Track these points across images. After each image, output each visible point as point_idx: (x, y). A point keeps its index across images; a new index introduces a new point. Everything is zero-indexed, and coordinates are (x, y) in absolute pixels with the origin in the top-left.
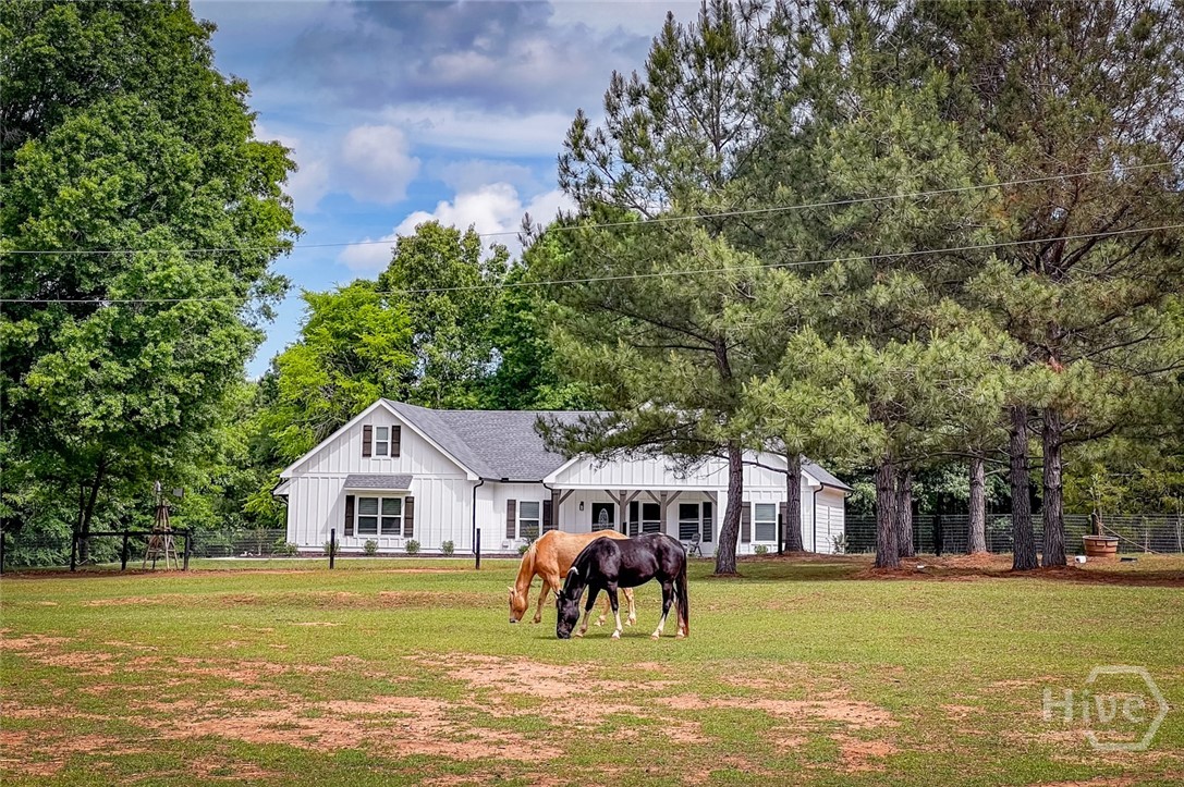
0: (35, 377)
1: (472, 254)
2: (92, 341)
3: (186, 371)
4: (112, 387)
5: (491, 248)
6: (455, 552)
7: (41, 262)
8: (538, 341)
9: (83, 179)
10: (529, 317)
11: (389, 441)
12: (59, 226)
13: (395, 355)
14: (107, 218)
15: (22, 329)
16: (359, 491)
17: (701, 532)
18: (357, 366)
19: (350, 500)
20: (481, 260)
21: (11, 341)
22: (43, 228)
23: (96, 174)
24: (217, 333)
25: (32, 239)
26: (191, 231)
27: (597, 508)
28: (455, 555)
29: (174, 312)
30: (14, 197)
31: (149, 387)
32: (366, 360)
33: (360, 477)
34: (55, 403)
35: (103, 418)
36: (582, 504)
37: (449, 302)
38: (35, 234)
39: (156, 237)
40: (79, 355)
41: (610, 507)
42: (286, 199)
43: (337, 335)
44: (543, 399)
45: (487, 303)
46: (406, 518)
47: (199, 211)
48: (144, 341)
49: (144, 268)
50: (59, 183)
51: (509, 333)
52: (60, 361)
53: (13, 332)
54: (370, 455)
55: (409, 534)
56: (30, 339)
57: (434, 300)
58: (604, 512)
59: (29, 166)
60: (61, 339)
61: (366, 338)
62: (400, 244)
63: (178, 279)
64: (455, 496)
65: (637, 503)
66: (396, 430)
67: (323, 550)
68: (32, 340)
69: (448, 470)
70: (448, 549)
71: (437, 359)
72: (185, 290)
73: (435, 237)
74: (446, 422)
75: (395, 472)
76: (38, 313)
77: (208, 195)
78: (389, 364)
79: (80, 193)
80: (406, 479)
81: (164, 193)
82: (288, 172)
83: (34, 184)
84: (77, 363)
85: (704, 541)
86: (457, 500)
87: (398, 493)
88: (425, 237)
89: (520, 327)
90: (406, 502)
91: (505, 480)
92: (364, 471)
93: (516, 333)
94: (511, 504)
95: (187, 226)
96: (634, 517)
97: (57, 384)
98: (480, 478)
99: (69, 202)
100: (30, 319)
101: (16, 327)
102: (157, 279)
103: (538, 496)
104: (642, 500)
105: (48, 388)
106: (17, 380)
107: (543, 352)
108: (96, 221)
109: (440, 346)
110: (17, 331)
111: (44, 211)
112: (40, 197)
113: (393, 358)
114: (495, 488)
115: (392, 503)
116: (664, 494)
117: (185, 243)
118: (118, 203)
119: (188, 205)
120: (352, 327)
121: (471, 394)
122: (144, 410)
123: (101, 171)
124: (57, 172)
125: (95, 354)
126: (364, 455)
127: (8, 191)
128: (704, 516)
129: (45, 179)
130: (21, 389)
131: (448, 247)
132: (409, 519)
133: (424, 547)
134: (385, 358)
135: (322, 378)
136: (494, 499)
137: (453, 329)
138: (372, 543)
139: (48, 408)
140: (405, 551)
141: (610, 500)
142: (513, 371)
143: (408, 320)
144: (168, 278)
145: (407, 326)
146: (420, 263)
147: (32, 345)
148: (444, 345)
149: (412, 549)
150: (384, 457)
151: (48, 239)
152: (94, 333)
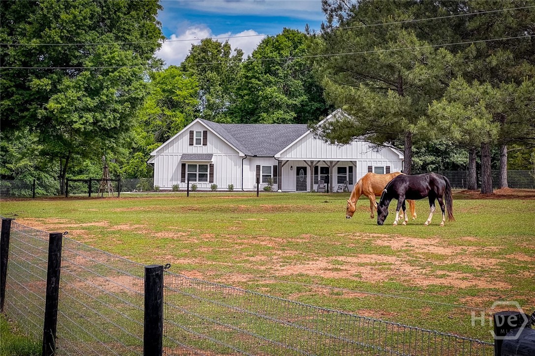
0: (51, 104)
1: (227, 54)
2: (77, 88)
3: (121, 102)
4: (88, 110)
5: (235, 50)
6: (234, 190)
7: (52, 51)
8: (261, 92)
9: (72, 10)
10: (256, 82)
11: (202, 138)
12: (61, 33)
13: (192, 100)
14: (83, 29)
15: (43, 82)
16: (188, 162)
17: (348, 180)
18: (172, 105)
19: (183, 165)
20: (230, 56)
21: (39, 88)
22: (54, 33)
23: (78, 8)
24: (135, 84)
25: (48, 39)
26: (122, 36)
27: (298, 169)
28: (234, 191)
29: (116, 73)
30: (37, 20)
31: (105, 110)
32: (177, 102)
33: (188, 155)
34: (61, 117)
35: (84, 124)
36: (292, 167)
37: (217, 75)
38: (50, 37)
39: (107, 39)
40: (72, 94)
41: (305, 169)
42: (158, 23)
43: (164, 91)
44: (263, 119)
45: (234, 76)
46: (210, 174)
47: (126, 27)
48: (102, 88)
49: (102, 53)
50: (61, 12)
51: (245, 89)
52: (63, 97)
53: (40, 84)
54: (193, 145)
55: (211, 181)
56: (48, 88)
57: (210, 74)
58: (302, 171)
59: (45, 4)
60: (63, 87)
61: (178, 92)
62: (193, 49)
63: (117, 58)
64: (233, 163)
65: (318, 166)
66: (205, 133)
67: (172, 189)
68: (49, 88)
69: (230, 152)
70: (231, 188)
71: (211, 102)
72: (121, 63)
73: (210, 45)
74: (226, 129)
75: (205, 152)
76: (50, 75)
77: (130, 19)
78: (188, 104)
79: (71, 17)
80: (210, 156)
81: (109, 19)
82: (158, 11)
83: (48, 12)
84: (72, 98)
85: (349, 184)
86: (235, 165)
87: (206, 162)
88: (205, 45)
89: (251, 86)
90: (210, 166)
91: (255, 156)
92: (190, 152)
93: (249, 89)
94: (258, 167)
95: (120, 34)
96: (316, 173)
97: (62, 108)
98: (245, 155)
99: (65, 21)
100: (47, 78)
101: (41, 82)
102: (108, 58)
103: (271, 163)
104: (320, 166)
105: (58, 110)
106: (41, 106)
107: (263, 97)
108: (78, 31)
109: (212, 96)
110: (41, 83)
111: (53, 26)
112: (51, 19)
113: (191, 101)
114: (250, 160)
115: (203, 167)
116: (331, 162)
117: (120, 42)
118: (89, 22)
119: (121, 24)
120: (171, 87)
121: (228, 117)
122: (104, 120)
123: (80, 6)
124: (59, 6)
125: (80, 94)
126: (190, 145)
127: (34, 17)
128: (349, 172)
129: (54, 10)
130: (43, 111)
131: (216, 51)
132: (212, 174)
133: (219, 187)
134: (187, 101)
135: (158, 110)
136: (250, 165)
137: (218, 88)
138: (195, 185)
139: (57, 120)
140: (211, 189)
141: (305, 165)
142: (248, 107)
143: (197, 84)
144: (113, 58)
145: (197, 86)
146: (203, 57)
147: (48, 90)
148: (215, 95)
149: (214, 188)
150: (200, 145)
151: (56, 39)
152: (79, 84)
